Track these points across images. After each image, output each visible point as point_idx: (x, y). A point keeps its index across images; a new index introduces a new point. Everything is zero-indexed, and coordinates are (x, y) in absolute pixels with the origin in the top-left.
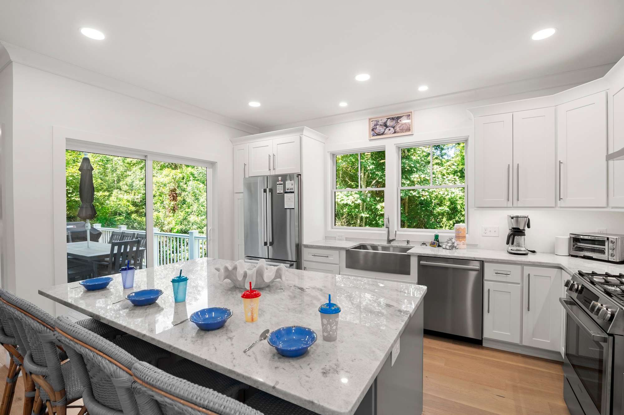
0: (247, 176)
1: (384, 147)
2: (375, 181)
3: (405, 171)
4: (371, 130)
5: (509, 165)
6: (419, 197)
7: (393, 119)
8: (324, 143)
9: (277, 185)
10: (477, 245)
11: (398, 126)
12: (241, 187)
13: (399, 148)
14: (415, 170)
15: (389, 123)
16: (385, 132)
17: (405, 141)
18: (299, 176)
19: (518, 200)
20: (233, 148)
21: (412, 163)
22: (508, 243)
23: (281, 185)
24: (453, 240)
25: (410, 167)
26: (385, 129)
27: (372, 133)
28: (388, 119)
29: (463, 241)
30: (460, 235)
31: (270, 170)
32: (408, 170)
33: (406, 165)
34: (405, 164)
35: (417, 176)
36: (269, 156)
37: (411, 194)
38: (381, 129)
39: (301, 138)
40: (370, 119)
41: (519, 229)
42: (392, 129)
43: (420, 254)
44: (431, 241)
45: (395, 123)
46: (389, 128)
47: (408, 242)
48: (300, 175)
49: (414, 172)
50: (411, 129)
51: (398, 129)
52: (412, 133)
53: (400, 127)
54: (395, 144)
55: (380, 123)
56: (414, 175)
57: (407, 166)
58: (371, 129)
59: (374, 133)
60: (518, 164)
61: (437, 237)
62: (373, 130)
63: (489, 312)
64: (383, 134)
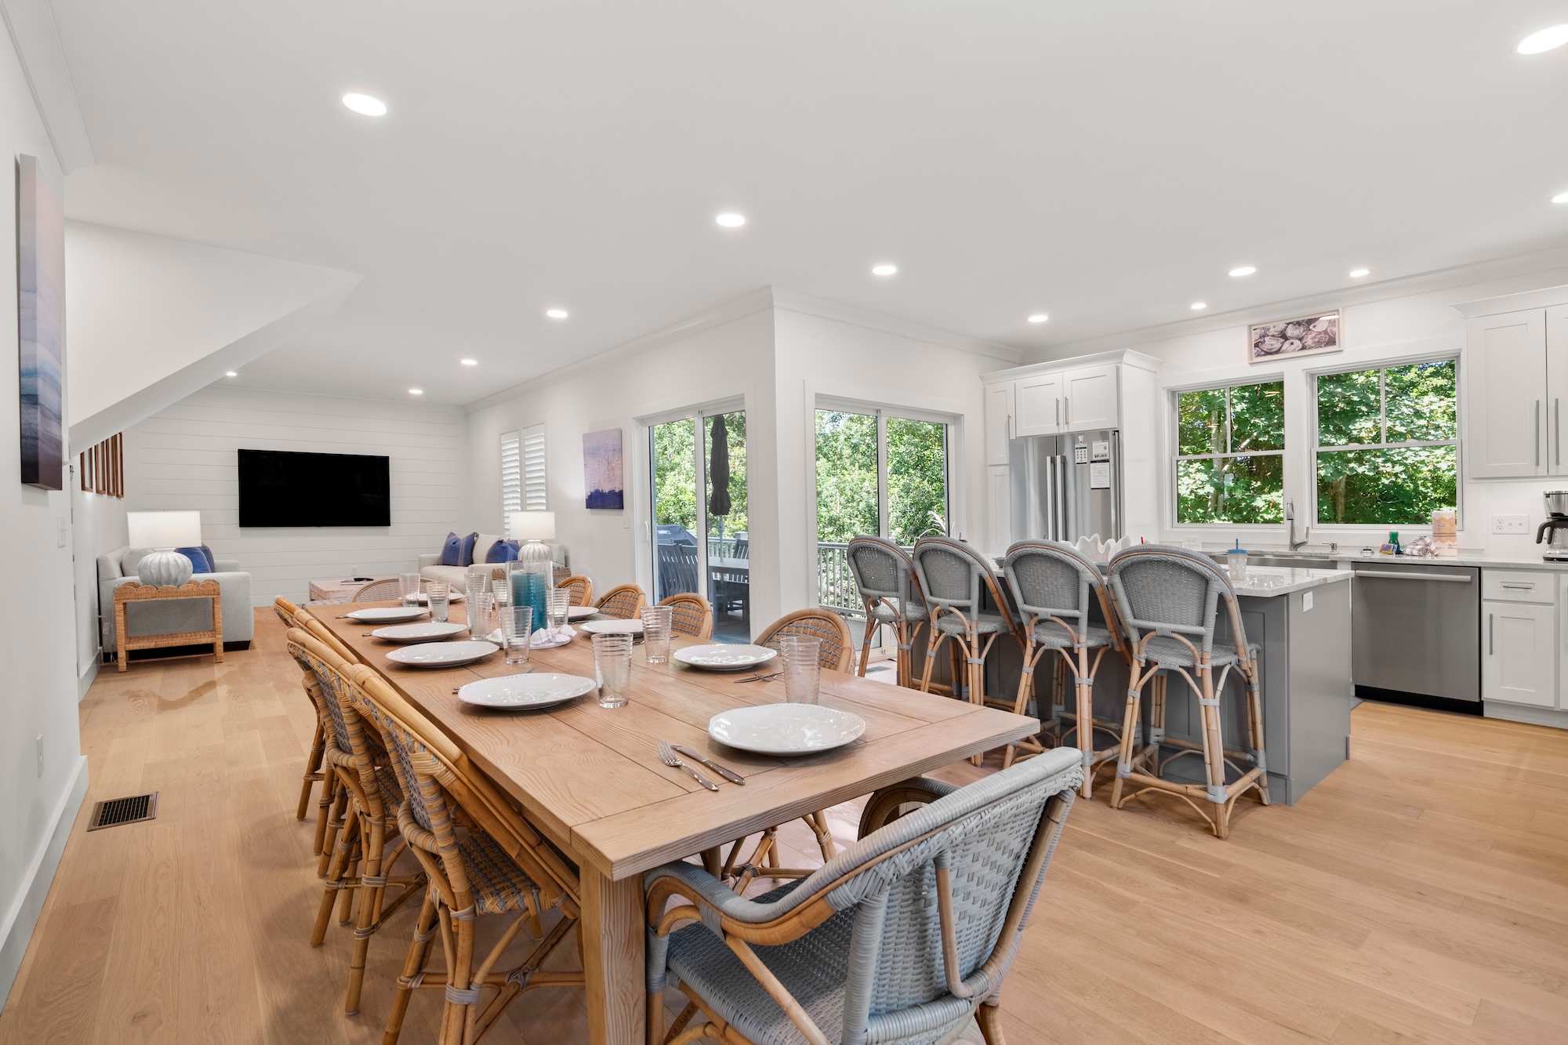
0: (1013, 437)
1: (1282, 374)
2: (1248, 441)
3: (1336, 413)
4: (1253, 346)
5: (1538, 402)
6: (1375, 479)
7: (1299, 323)
8: (1155, 372)
9: (1076, 450)
10: (1483, 550)
11: (1310, 336)
12: (1002, 455)
13: (1312, 375)
14: (1364, 409)
15: (1290, 332)
16: (1284, 348)
17: (1327, 362)
18: (1116, 433)
19: (1558, 463)
20: (984, 390)
21: (1354, 392)
22: (1539, 541)
23: (1083, 450)
24: (1428, 540)
25: (1350, 402)
26: (1283, 343)
27: (1254, 351)
28: (1288, 324)
29: (1449, 542)
30: (1443, 531)
31: (1058, 424)
32: (1343, 411)
33: (1337, 399)
34: (1334, 397)
35: (1370, 424)
36: (1057, 401)
37: (1352, 469)
38: (1273, 342)
39: (1118, 369)
40: (1250, 326)
41: (1562, 515)
42: (1297, 343)
43: (1355, 558)
44: (1381, 544)
45: (1304, 331)
46: (1292, 341)
47: (1333, 546)
48: (1118, 431)
49: (1362, 416)
50: (1337, 340)
51: (1309, 341)
52: (1339, 347)
53: (1315, 337)
54: (1303, 370)
55: (1272, 331)
56: (1358, 423)
57: (1339, 401)
58: (1253, 343)
59: (1260, 350)
60: (1557, 400)
61: (1394, 537)
62: (1256, 345)
63: (1491, 653)
64: (1278, 352)
